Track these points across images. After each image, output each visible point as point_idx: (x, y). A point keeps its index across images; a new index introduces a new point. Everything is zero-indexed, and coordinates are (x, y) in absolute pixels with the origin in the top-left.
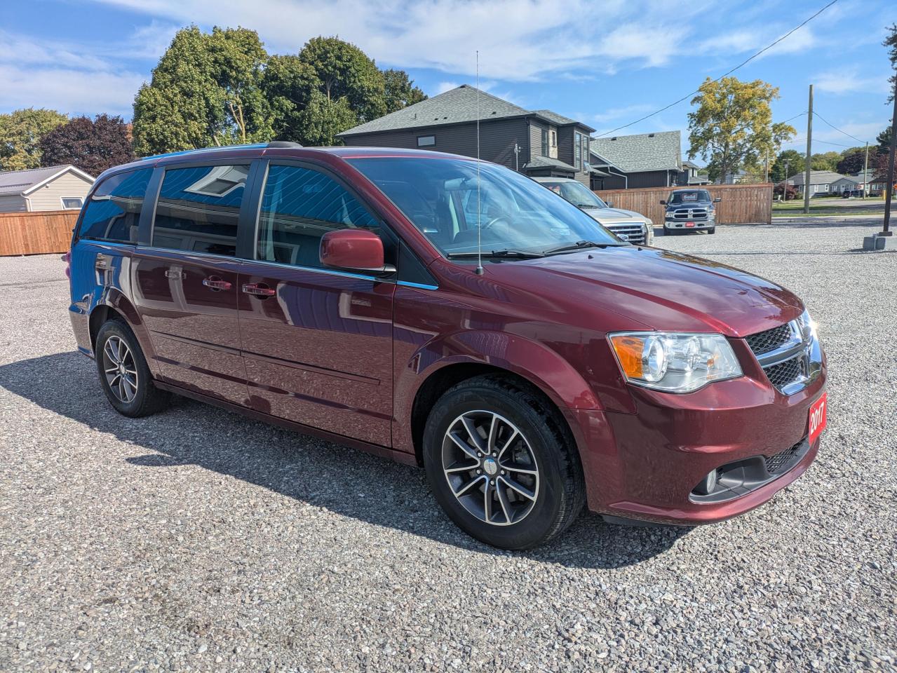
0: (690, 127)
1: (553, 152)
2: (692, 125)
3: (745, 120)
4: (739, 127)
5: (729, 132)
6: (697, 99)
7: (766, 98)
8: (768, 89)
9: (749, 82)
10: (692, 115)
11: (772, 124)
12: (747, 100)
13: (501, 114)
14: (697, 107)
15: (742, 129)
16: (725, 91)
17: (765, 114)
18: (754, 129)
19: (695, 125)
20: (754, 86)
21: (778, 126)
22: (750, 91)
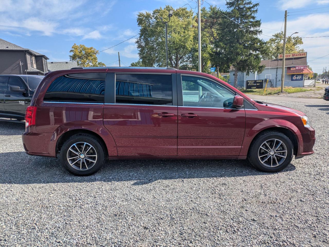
0: (70, 60)
1: (35, 66)
2: (71, 60)
3: (89, 60)
4: (88, 62)
5: (85, 63)
6: (71, 51)
7: (95, 54)
8: (95, 50)
9: (89, 47)
10: (71, 56)
11: (98, 62)
12: (89, 53)
13: (11, 48)
14: (72, 54)
15: (88, 63)
16: (81, 49)
17: (95, 59)
18: (93, 63)
19: (72, 60)
20: (91, 48)
21: (100, 63)
22: (90, 50)
